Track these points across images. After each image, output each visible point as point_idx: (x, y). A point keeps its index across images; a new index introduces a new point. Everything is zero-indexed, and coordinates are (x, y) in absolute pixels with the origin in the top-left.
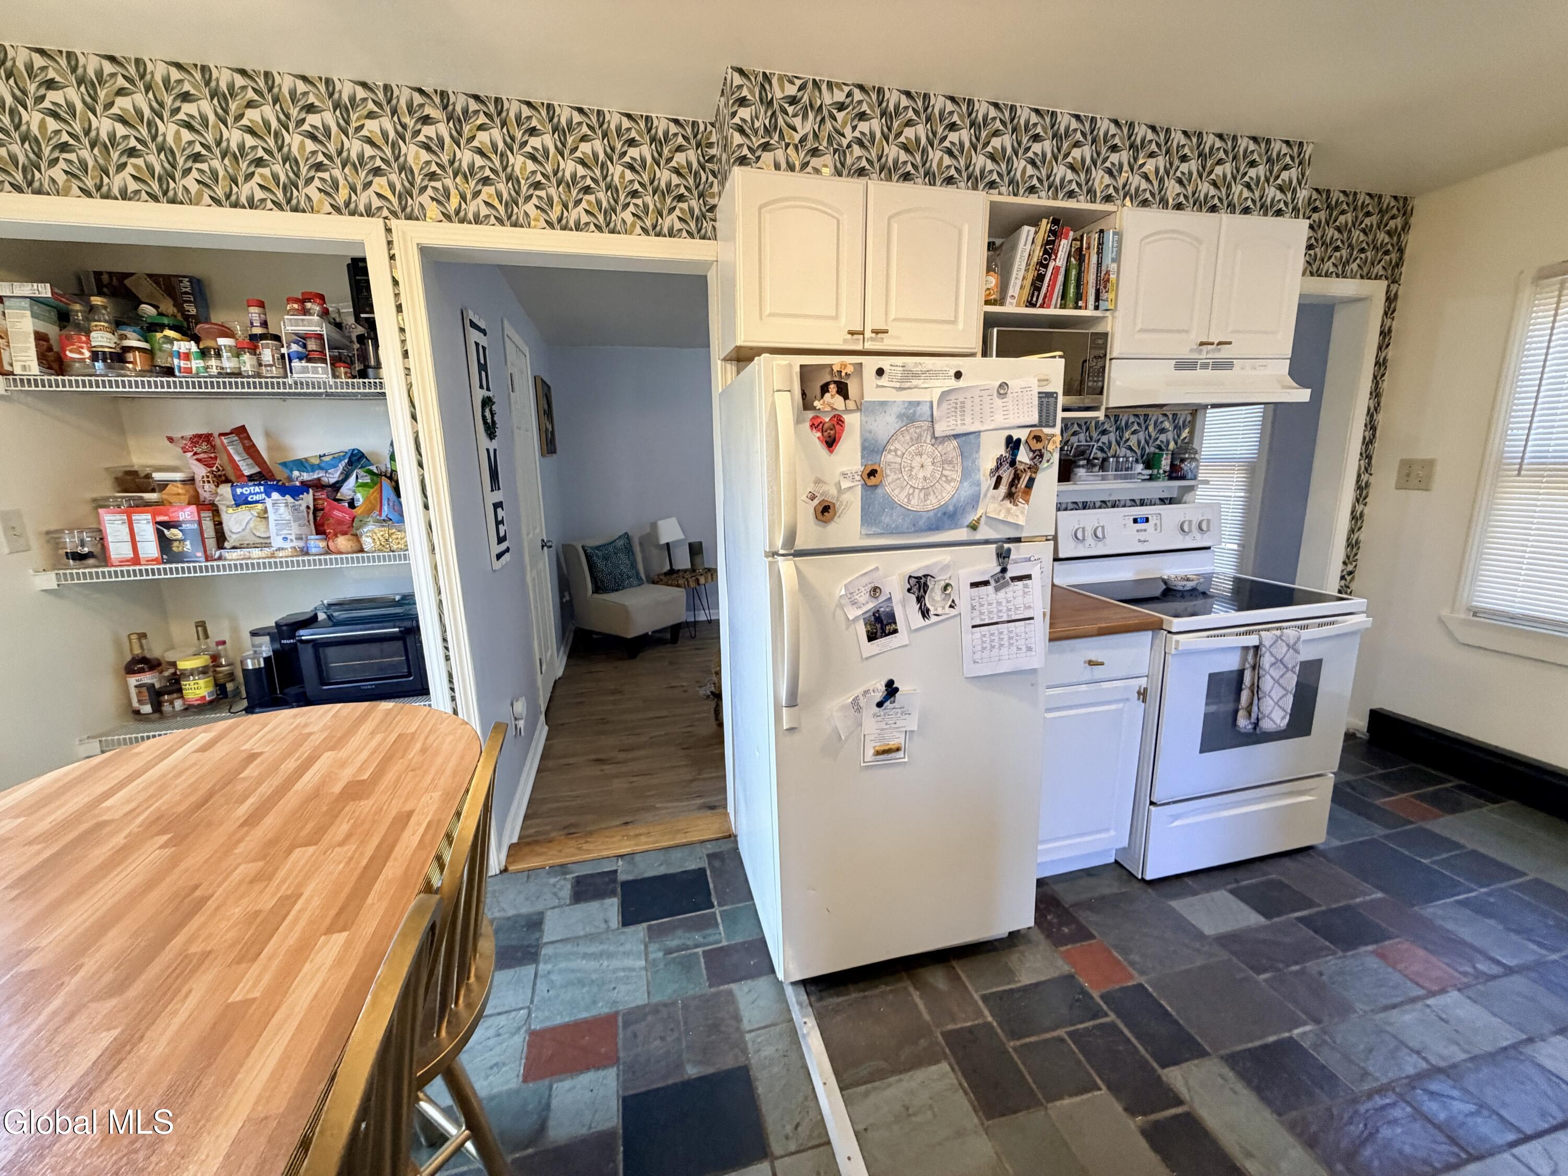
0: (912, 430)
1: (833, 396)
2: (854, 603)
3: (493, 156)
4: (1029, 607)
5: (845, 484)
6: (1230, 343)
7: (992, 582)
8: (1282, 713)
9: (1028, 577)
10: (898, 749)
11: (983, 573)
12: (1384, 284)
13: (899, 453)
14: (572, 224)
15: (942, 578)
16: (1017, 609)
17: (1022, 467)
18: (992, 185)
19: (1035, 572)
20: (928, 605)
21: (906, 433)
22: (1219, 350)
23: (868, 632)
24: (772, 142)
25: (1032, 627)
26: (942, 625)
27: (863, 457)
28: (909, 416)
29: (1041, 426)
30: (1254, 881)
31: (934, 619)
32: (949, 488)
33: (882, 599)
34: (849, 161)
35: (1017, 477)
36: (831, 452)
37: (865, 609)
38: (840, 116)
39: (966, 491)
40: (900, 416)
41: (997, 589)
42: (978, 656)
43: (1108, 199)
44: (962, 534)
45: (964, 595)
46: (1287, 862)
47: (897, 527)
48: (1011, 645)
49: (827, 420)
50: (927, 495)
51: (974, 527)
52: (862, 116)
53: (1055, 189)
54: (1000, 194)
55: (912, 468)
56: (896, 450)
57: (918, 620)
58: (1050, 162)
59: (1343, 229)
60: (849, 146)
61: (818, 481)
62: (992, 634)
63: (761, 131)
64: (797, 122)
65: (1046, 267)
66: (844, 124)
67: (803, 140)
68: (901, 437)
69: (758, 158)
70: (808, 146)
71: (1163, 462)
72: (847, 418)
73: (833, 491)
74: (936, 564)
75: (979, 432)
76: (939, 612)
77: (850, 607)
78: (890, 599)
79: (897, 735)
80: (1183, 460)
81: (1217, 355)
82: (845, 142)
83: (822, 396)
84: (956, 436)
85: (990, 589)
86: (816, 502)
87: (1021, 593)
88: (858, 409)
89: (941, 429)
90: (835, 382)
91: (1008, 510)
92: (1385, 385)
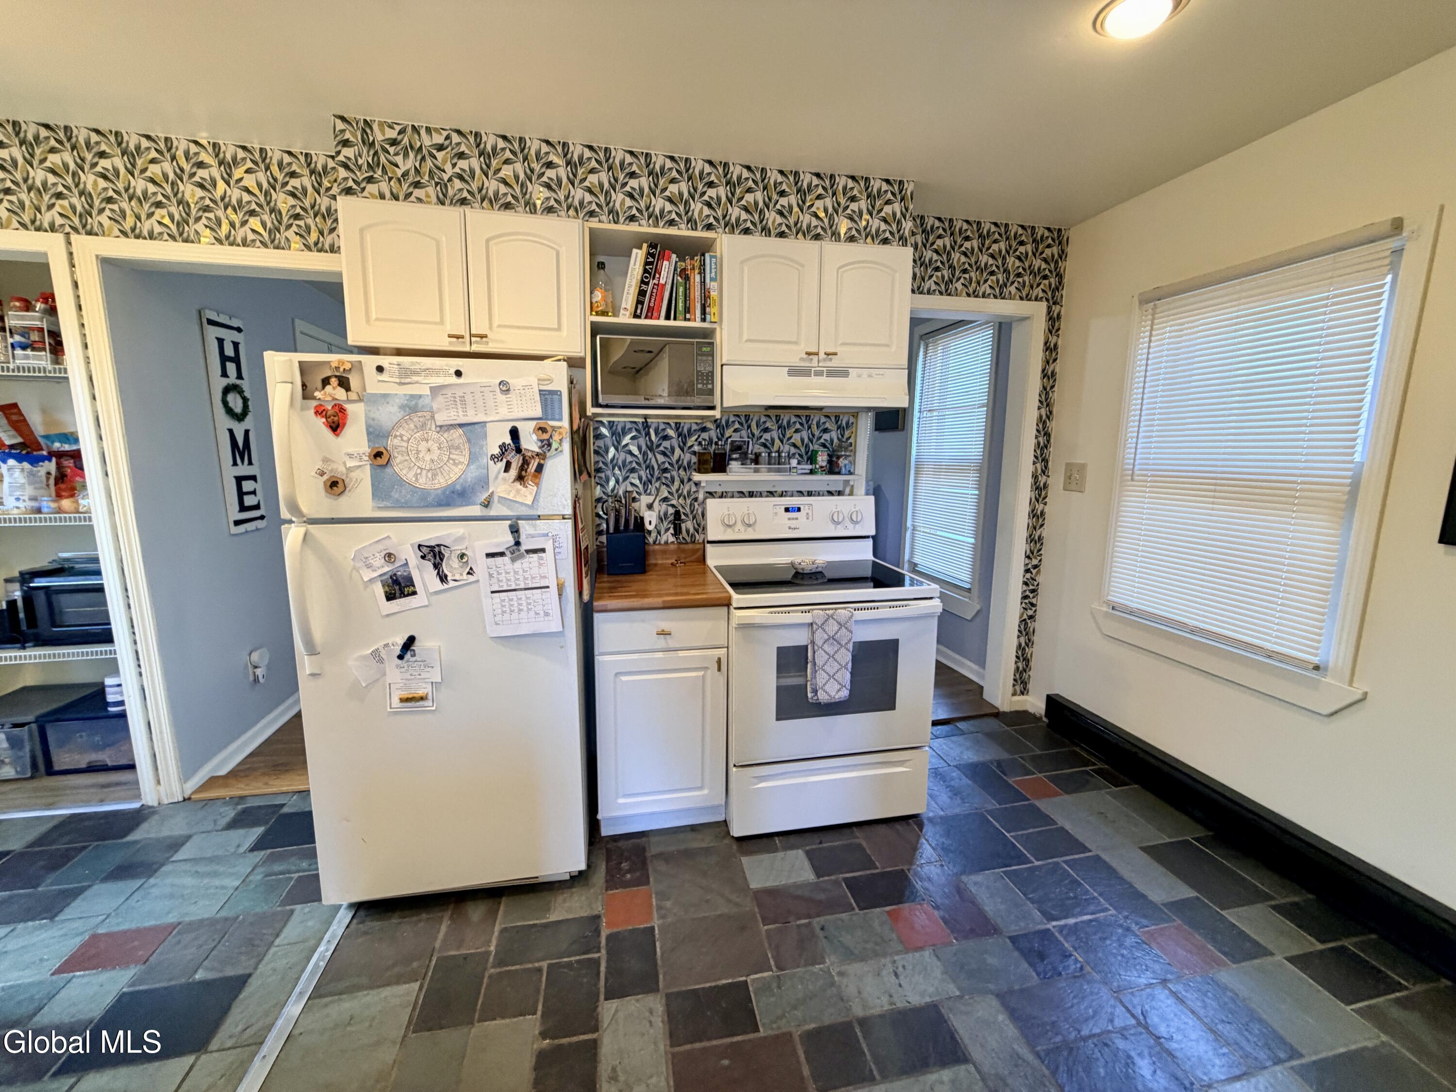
0: (416, 419)
1: (334, 388)
2: (369, 566)
3: (165, 185)
4: (545, 577)
5: (351, 463)
6: (835, 354)
7: (508, 553)
8: (837, 687)
9: (543, 550)
10: (422, 699)
11: (498, 545)
12: (1044, 305)
13: (405, 438)
14: (239, 240)
15: (458, 548)
16: (533, 578)
17: (530, 454)
18: (592, 214)
19: (549, 546)
20: (446, 571)
21: (410, 422)
22: (831, 360)
23: (386, 593)
24: (375, 176)
25: (548, 595)
26: (460, 590)
27: (369, 441)
28: (412, 406)
29: (547, 419)
30: (836, 844)
31: (452, 584)
32: (456, 470)
33: (397, 564)
34: (451, 192)
35: (525, 463)
36: (337, 435)
37: (380, 572)
38: (440, 155)
39: (473, 473)
40: (402, 407)
41: (513, 560)
42: (497, 619)
43: (709, 227)
44: (475, 510)
45: (481, 565)
46: (882, 829)
47: (406, 502)
48: (529, 610)
49: (330, 408)
50: (434, 475)
51: (487, 505)
52: (461, 156)
53: (655, 218)
54: (600, 221)
55: (418, 452)
56: (401, 436)
57: (438, 585)
58: (648, 196)
59: (997, 256)
60: (450, 180)
61: (326, 460)
62: (512, 600)
63: (365, 167)
64: (399, 159)
65: (647, 284)
66: (444, 162)
67: (405, 174)
68: (405, 425)
69: (363, 189)
70: (411, 180)
71: (819, 459)
72: (349, 407)
73: (342, 469)
74: (449, 535)
75: (486, 422)
76: (457, 578)
77: (366, 570)
78: (406, 564)
79: (424, 685)
80: (838, 457)
81: (829, 364)
82: (446, 177)
83: (324, 387)
84: (461, 425)
85: (506, 559)
86: (325, 477)
87: (537, 564)
88: (360, 400)
89: (442, 418)
90: (336, 376)
91: (518, 491)
92: (1055, 396)
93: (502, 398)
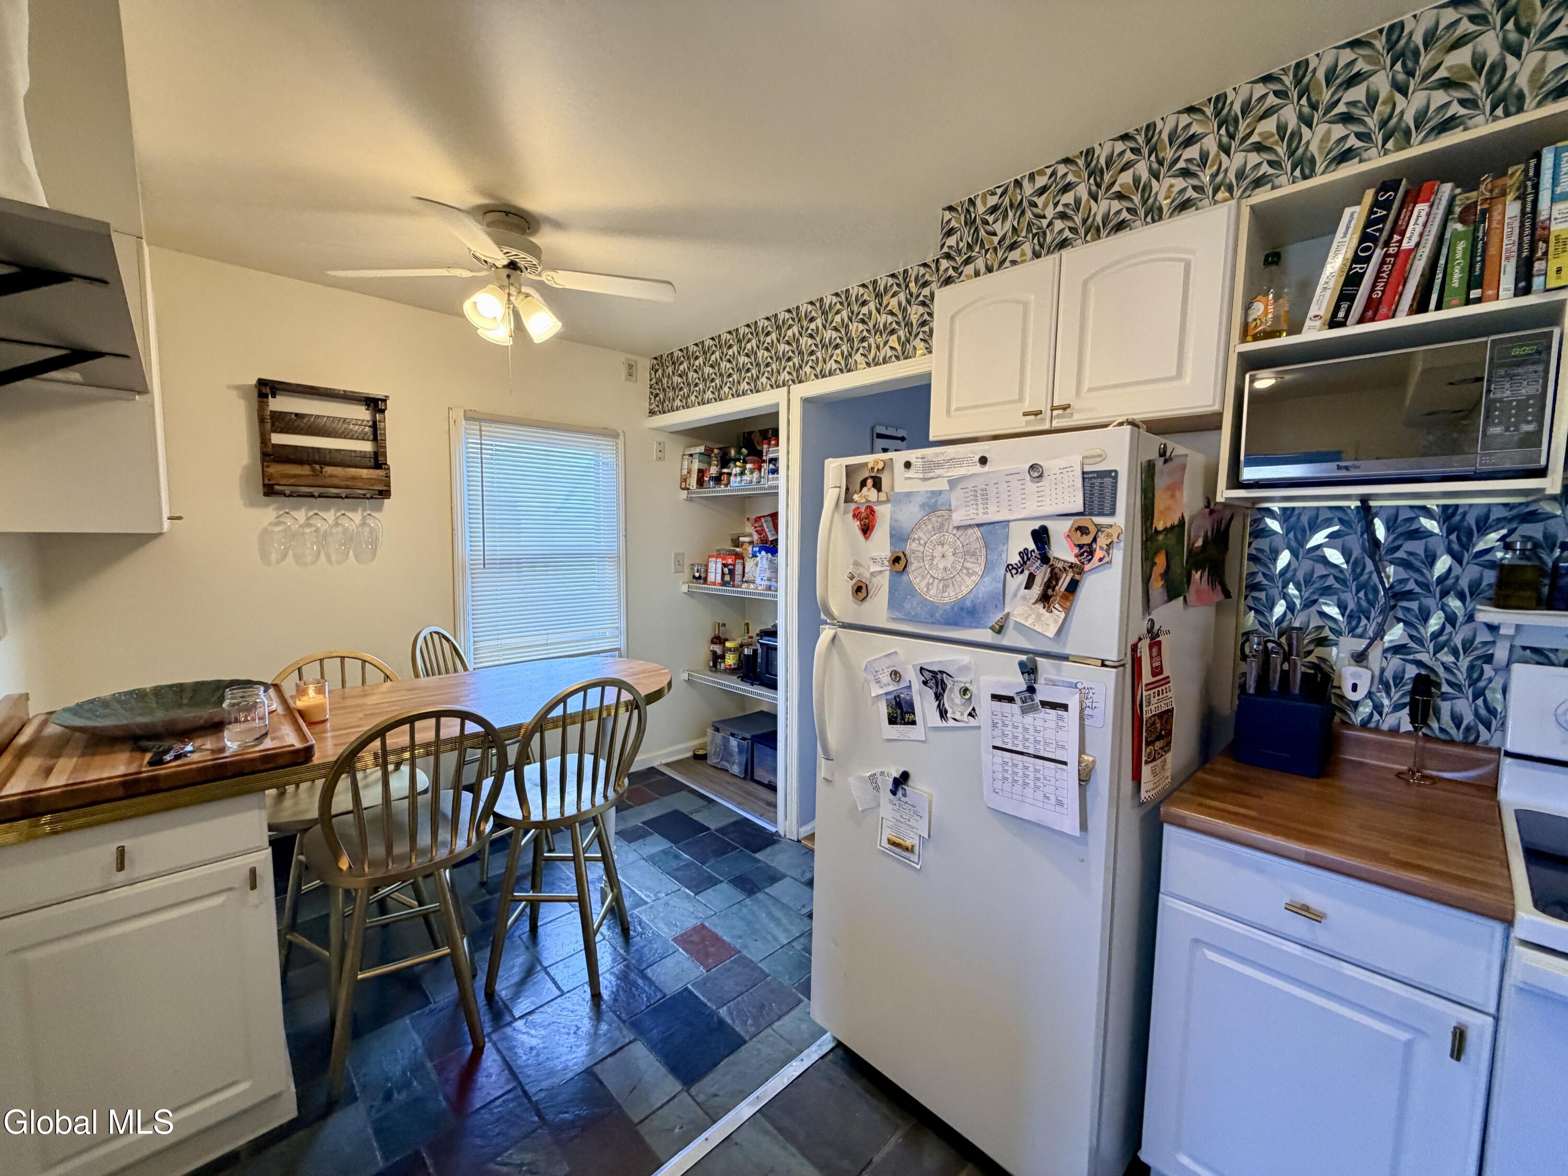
0: (934, 519)
1: (869, 489)
2: (878, 681)
3: (842, 329)
4: (1063, 747)
5: (874, 568)
7: (1017, 699)
9: (1065, 707)
10: (909, 849)
11: (1008, 685)
13: (922, 542)
14: (881, 360)
15: (962, 680)
16: (1047, 744)
17: (1060, 565)
18: (1258, 183)
19: (1073, 703)
20: (946, 706)
21: (928, 523)
23: (889, 714)
24: (974, 254)
25: (1064, 775)
26: (959, 732)
27: (891, 545)
28: (931, 505)
31: (951, 723)
32: (969, 581)
34: (1049, 238)
35: (1054, 578)
36: (867, 538)
37: (886, 690)
38: (1040, 201)
39: (988, 587)
41: (1024, 711)
42: (998, 785)
44: (986, 635)
47: (915, 615)
48: (1037, 787)
49: (864, 510)
51: (999, 629)
52: (1067, 188)
53: (1402, 134)
54: (1273, 188)
55: (933, 557)
56: (919, 539)
57: (937, 720)
58: (1389, 99)
60: (1050, 224)
61: (856, 564)
62: (1015, 766)
63: (965, 250)
64: (997, 227)
65: (1368, 259)
66: (1046, 205)
67: (1002, 240)
68: (924, 526)
69: (961, 274)
70: (1007, 242)
73: (867, 575)
74: (954, 662)
75: (1009, 521)
77: (876, 684)
78: (910, 687)
79: (912, 835)
83: (861, 489)
86: (854, 581)
87: (1053, 725)
88: (888, 501)
89: (959, 517)
90: (872, 477)
93: (1032, 487)
